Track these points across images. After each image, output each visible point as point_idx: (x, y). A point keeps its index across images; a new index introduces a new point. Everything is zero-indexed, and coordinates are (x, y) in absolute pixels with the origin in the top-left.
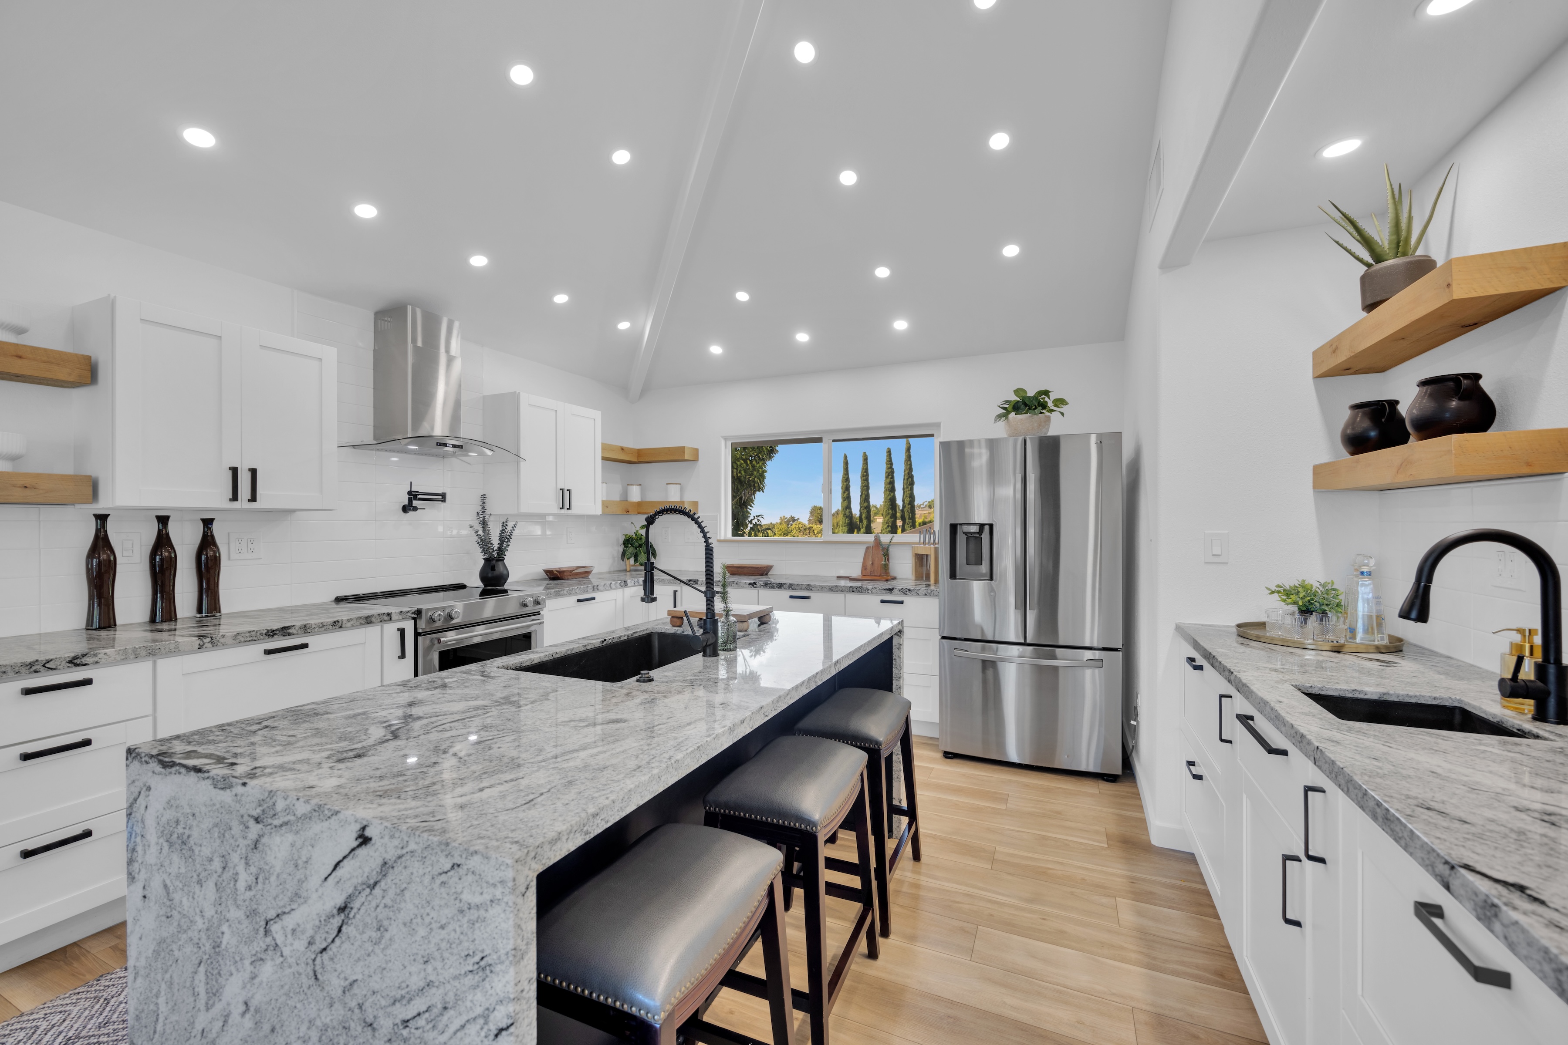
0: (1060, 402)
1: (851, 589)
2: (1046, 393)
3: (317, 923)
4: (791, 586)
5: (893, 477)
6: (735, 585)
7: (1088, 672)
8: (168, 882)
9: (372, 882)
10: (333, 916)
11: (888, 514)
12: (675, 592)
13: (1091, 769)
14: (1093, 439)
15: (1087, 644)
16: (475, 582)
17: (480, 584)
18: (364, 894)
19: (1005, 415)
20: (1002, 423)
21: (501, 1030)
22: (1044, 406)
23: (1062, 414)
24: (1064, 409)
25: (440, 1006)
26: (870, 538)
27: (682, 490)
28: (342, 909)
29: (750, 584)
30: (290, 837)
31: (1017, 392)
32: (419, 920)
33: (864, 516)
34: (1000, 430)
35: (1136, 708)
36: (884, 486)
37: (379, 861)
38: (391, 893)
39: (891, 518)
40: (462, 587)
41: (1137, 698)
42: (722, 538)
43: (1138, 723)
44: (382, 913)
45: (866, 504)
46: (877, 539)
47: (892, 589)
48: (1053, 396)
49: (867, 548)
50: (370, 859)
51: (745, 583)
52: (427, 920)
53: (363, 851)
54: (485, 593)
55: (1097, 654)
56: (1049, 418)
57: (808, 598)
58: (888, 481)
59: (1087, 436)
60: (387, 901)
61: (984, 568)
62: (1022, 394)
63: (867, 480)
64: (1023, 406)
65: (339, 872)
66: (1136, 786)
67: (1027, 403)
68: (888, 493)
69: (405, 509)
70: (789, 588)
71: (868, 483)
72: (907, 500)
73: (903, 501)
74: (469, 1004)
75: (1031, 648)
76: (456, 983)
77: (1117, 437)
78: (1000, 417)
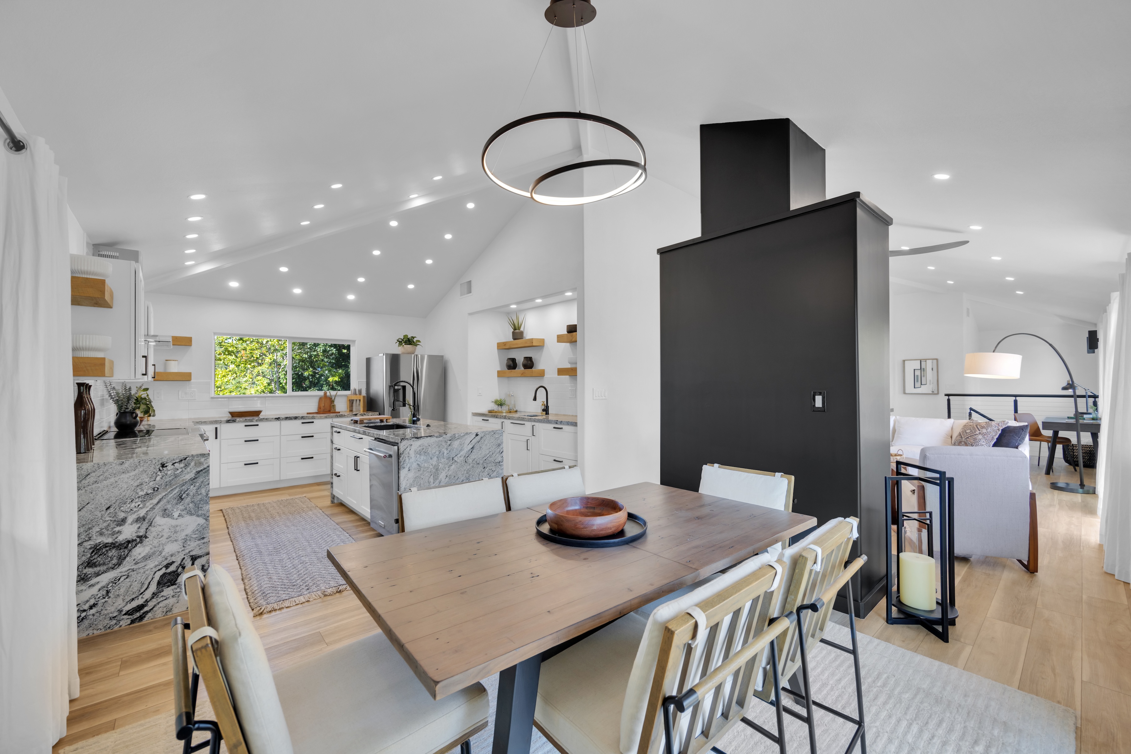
2: (415, 338)
3: (466, 453)
4: (302, 418)
9: (478, 441)
10: (470, 451)
26: (321, 393)
30: (459, 441)
31: (404, 336)
42: (213, 396)
44: (481, 445)
46: (325, 394)
49: (320, 398)
57: (313, 422)
65: (471, 443)
70: (301, 419)
77: (442, 357)
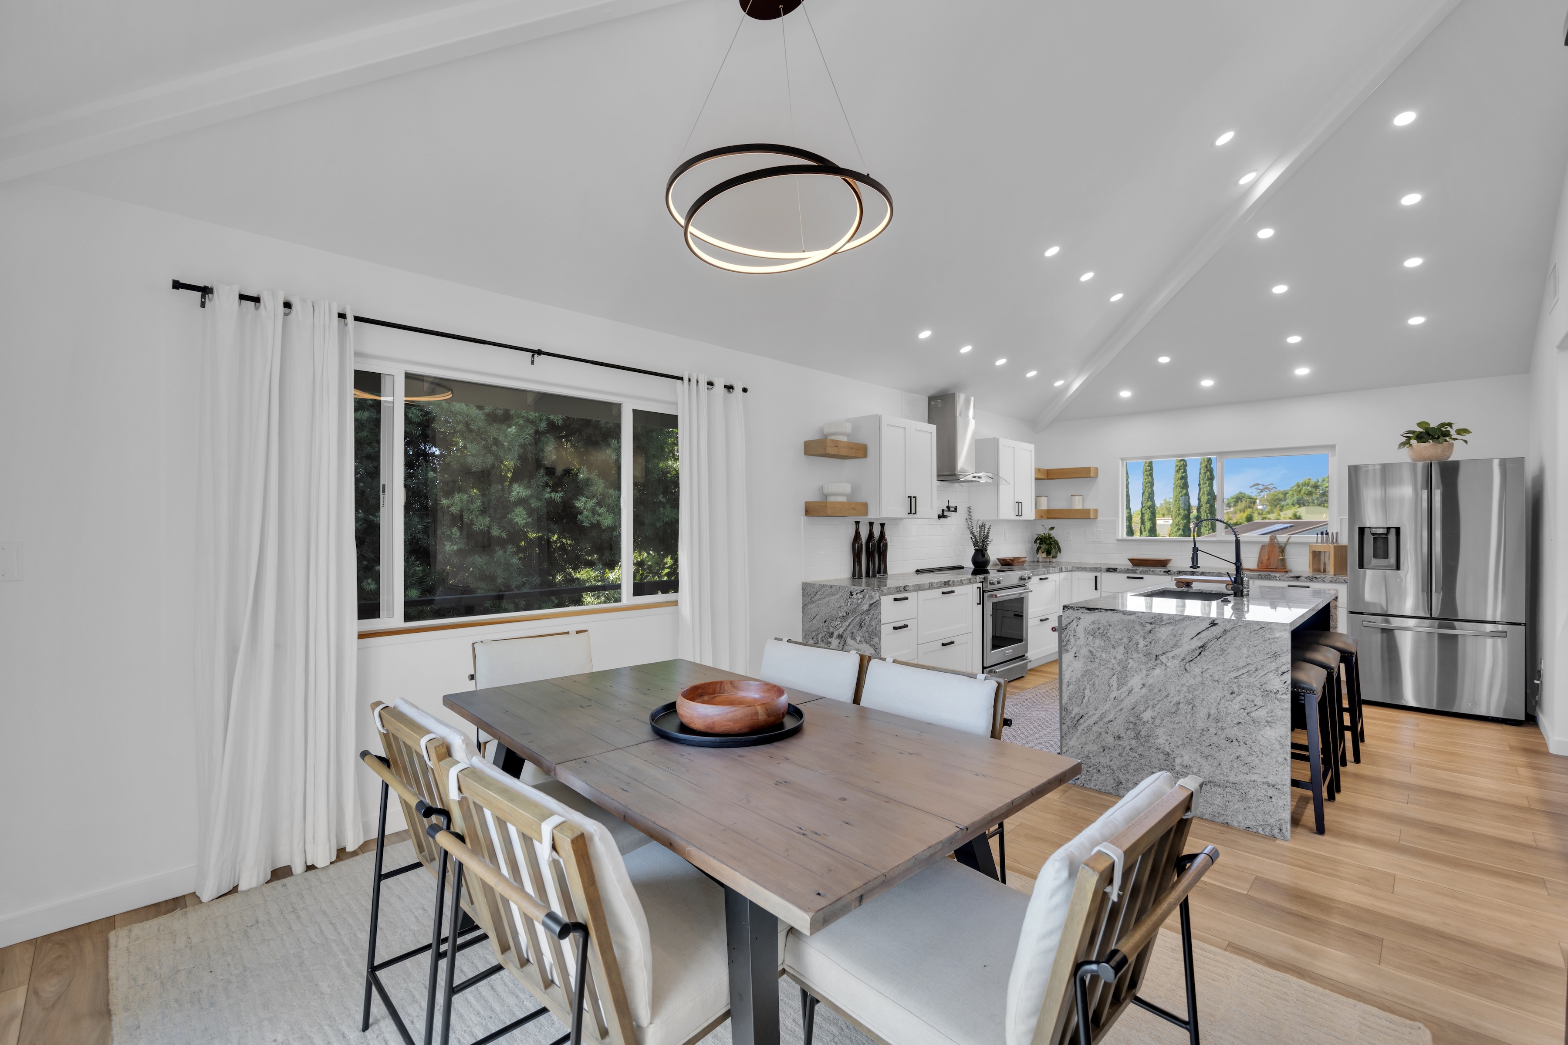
0: (1462, 431)
1: (1260, 577)
2: (1450, 425)
3: (1187, 653)
5: (1185, 471)
6: (1151, 573)
7: (1489, 641)
8: (1092, 650)
9: (1218, 637)
10: (1196, 650)
11: (1179, 514)
12: (1096, 577)
13: (1492, 714)
14: (1496, 464)
15: (1489, 619)
16: (969, 565)
17: (972, 566)
18: (1213, 642)
19: (1407, 443)
20: (1406, 450)
21: (1284, 673)
22: (1447, 434)
23: (1466, 442)
24: (1466, 437)
25: (1253, 670)
26: (1265, 538)
27: (1084, 500)
28: (1202, 647)
29: (1164, 572)
30: (1172, 627)
31: (1420, 425)
32: (1243, 645)
33: (1146, 517)
34: (1404, 456)
35: (1540, 671)
36: (1173, 481)
37: (1223, 630)
38: (1229, 639)
39: (1183, 519)
40: (961, 568)
41: (1541, 663)
42: (1120, 538)
43: (1541, 682)
44: (1223, 646)
45: (1149, 503)
46: (1273, 539)
47: (1299, 577)
48: (1455, 427)
49: (1263, 547)
50: (1216, 631)
51: (1161, 571)
52: (1247, 645)
53: (1213, 628)
54: (975, 573)
55: (1500, 627)
56: (1452, 444)
58: (1180, 475)
59: (1490, 461)
60: (1227, 641)
61: (1392, 559)
62: (1425, 426)
63: (1151, 475)
64: (1426, 436)
65: (1199, 636)
66: (1539, 729)
67: (1431, 433)
68: (1179, 489)
69: (940, 517)
71: (1153, 479)
72: (1204, 499)
73: (1199, 499)
74: (1268, 667)
75: (1437, 621)
76: (1263, 662)
77: (1520, 461)
78: (1403, 444)
